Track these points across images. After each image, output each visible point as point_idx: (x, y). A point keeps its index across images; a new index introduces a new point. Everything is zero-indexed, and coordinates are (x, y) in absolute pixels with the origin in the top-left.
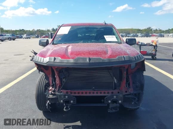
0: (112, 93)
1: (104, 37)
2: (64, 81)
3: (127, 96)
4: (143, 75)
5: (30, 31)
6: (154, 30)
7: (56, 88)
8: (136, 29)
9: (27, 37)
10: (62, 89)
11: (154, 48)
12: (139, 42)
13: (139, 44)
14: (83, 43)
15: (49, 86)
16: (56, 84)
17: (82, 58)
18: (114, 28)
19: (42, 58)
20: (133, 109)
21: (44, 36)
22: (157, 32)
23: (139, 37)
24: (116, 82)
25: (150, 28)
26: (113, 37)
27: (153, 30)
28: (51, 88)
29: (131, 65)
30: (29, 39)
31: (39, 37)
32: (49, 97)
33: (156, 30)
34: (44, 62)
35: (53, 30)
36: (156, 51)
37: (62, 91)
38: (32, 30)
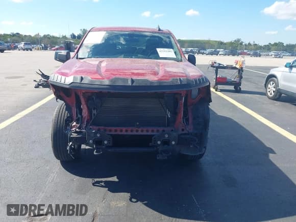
0: (164, 131)
1: (156, 50)
2: (94, 114)
3: (183, 136)
4: (208, 108)
5: (30, 36)
6: (246, 45)
7: (82, 123)
8: (216, 41)
9: (27, 47)
10: (91, 125)
11: (239, 73)
12: (215, 63)
13: (215, 65)
14: (124, 57)
15: (72, 121)
16: (82, 117)
17: (121, 79)
18: (173, 38)
19: (63, 78)
20: (192, 156)
21: (57, 47)
22: (250, 47)
23: (220, 55)
24: (169, 116)
25: (239, 40)
26: (169, 51)
27: (243, 44)
28: (75, 123)
29: (191, 90)
30: (29, 52)
31: (48, 49)
32: (72, 136)
33: (249, 44)
34: (66, 83)
35: (73, 36)
36: (241, 77)
37: (91, 127)
38: (36, 36)
